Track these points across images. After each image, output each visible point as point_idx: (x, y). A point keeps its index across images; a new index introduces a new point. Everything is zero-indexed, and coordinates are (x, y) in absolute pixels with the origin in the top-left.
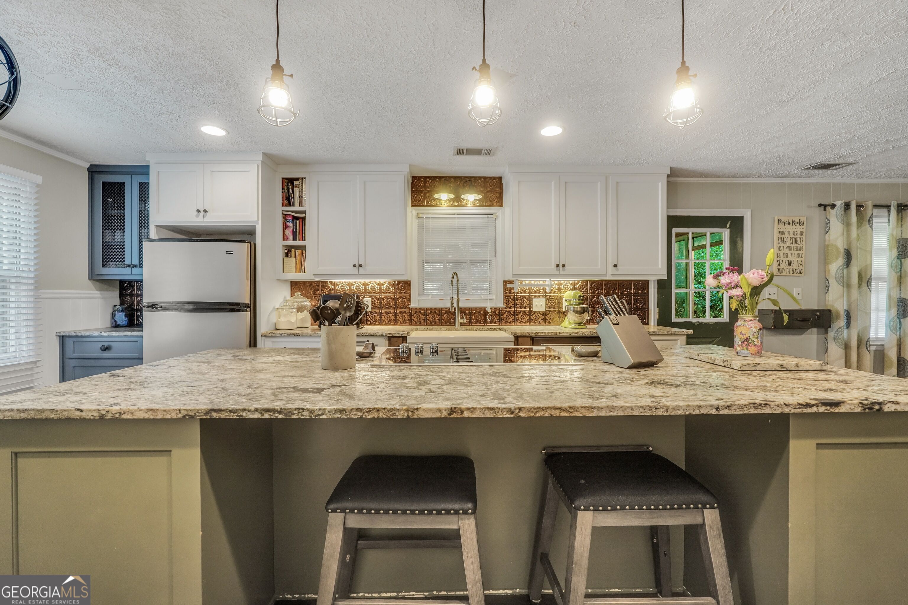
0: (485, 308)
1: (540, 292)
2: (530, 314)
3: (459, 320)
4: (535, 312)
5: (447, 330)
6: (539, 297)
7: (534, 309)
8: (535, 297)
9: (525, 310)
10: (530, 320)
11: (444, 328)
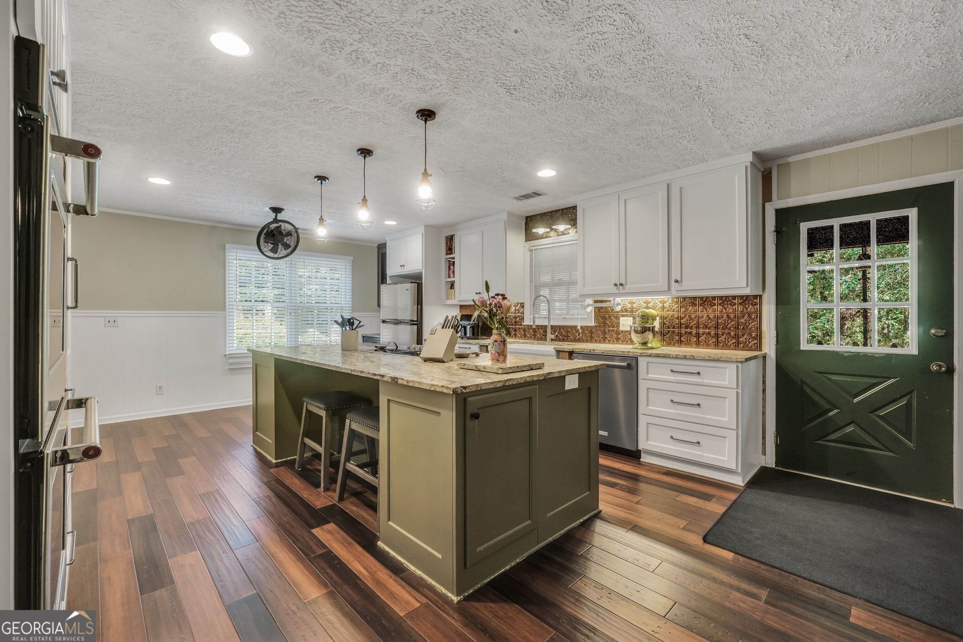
0: (576, 327)
1: (626, 311)
2: (618, 333)
3: (550, 336)
4: (622, 331)
5: (538, 344)
6: (627, 316)
7: (622, 328)
8: (623, 316)
9: (613, 329)
10: (618, 339)
11: (536, 342)
